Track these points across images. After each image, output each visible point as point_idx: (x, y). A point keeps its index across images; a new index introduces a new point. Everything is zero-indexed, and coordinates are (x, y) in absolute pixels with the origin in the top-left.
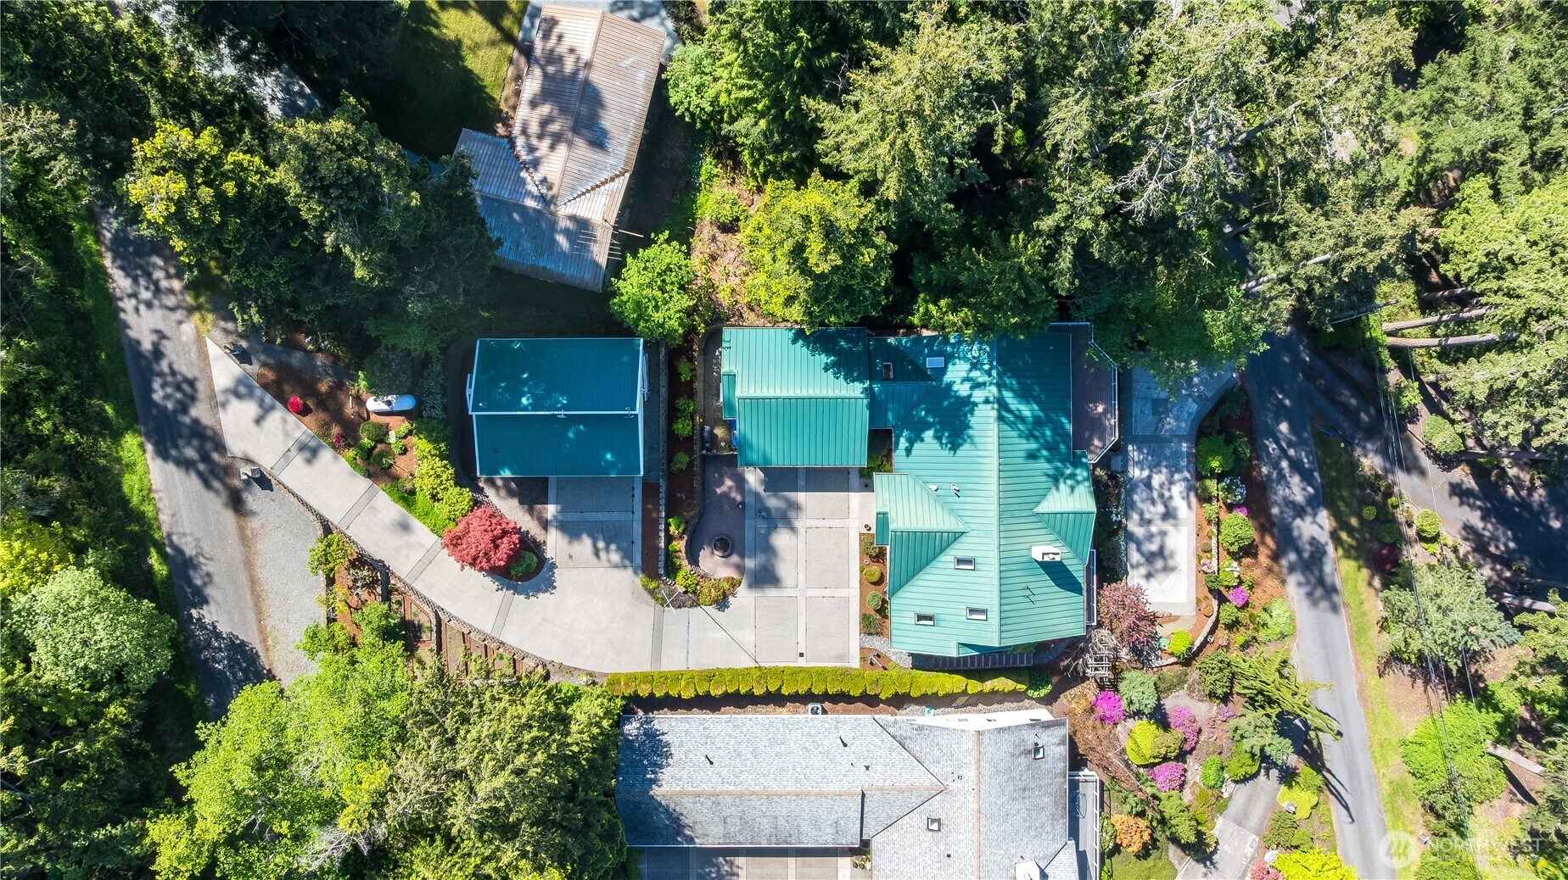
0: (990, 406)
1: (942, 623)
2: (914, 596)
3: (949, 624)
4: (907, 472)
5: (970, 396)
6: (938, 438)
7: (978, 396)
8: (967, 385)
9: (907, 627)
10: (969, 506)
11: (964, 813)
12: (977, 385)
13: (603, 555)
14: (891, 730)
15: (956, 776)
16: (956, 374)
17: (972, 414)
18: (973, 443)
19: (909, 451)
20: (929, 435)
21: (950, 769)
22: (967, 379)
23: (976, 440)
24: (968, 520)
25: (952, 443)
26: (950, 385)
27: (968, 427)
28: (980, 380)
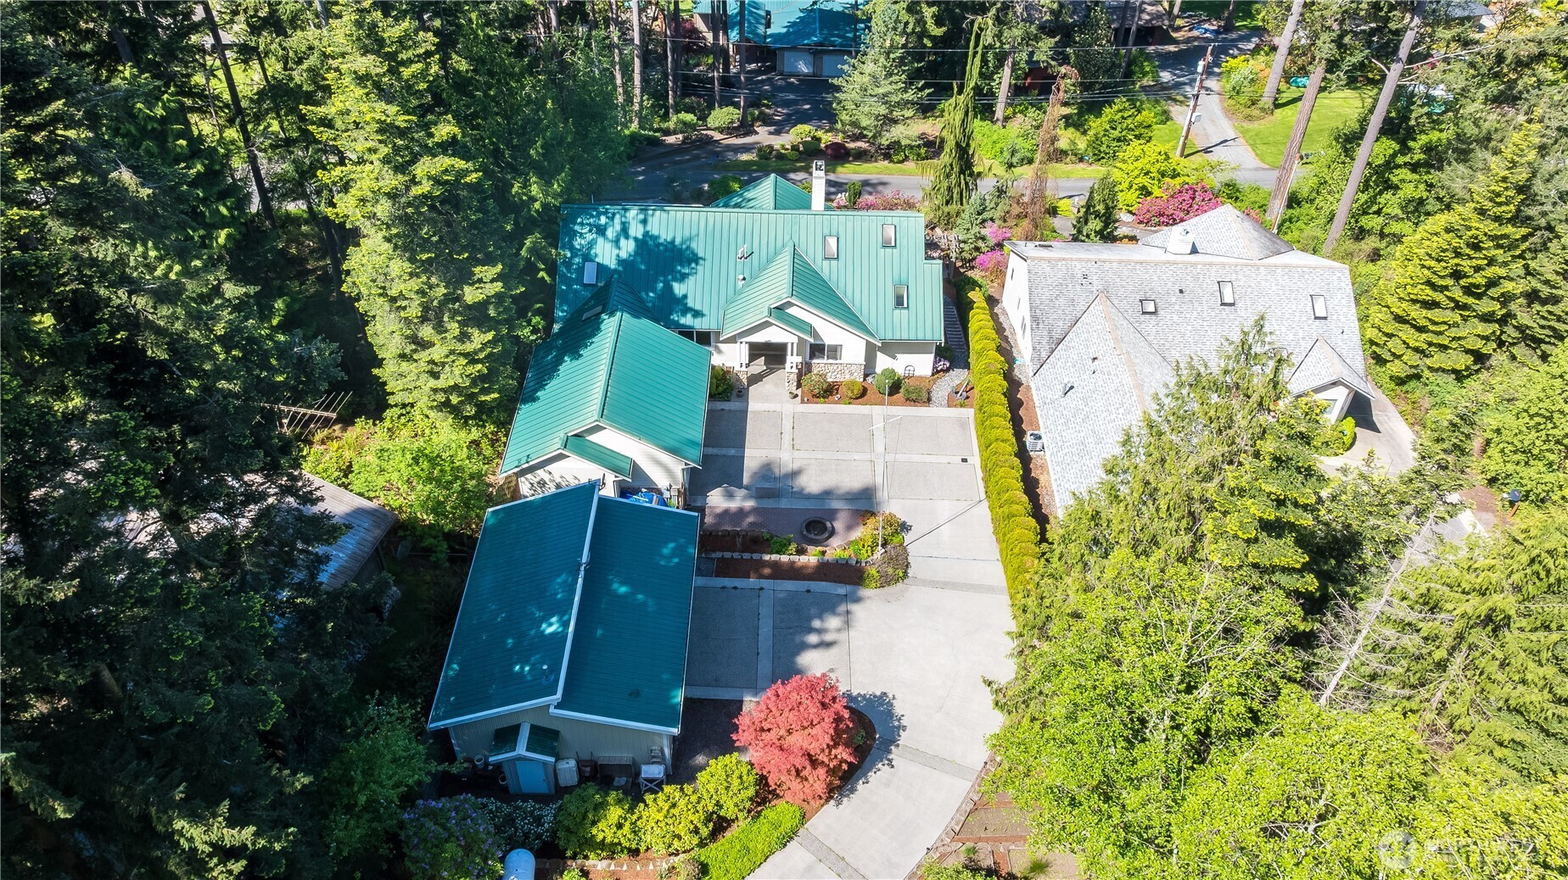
0: (650, 219)
1: (904, 276)
2: (873, 309)
3: (904, 269)
4: (721, 313)
5: (636, 239)
6: (683, 277)
7: (636, 230)
8: (623, 241)
9: (913, 320)
10: (764, 242)
11: (1126, 273)
12: (625, 231)
13: (828, 637)
14: (1044, 355)
15: (1084, 281)
16: (607, 254)
17: (658, 237)
18: (690, 239)
19: (697, 314)
20: (678, 289)
21: (1078, 287)
22: (616, 242)
23: (687, 234)
24: (779, 244)
25: (689, 262)
26: (621, 262)
27: (673, 242)
28: (618, 227)
